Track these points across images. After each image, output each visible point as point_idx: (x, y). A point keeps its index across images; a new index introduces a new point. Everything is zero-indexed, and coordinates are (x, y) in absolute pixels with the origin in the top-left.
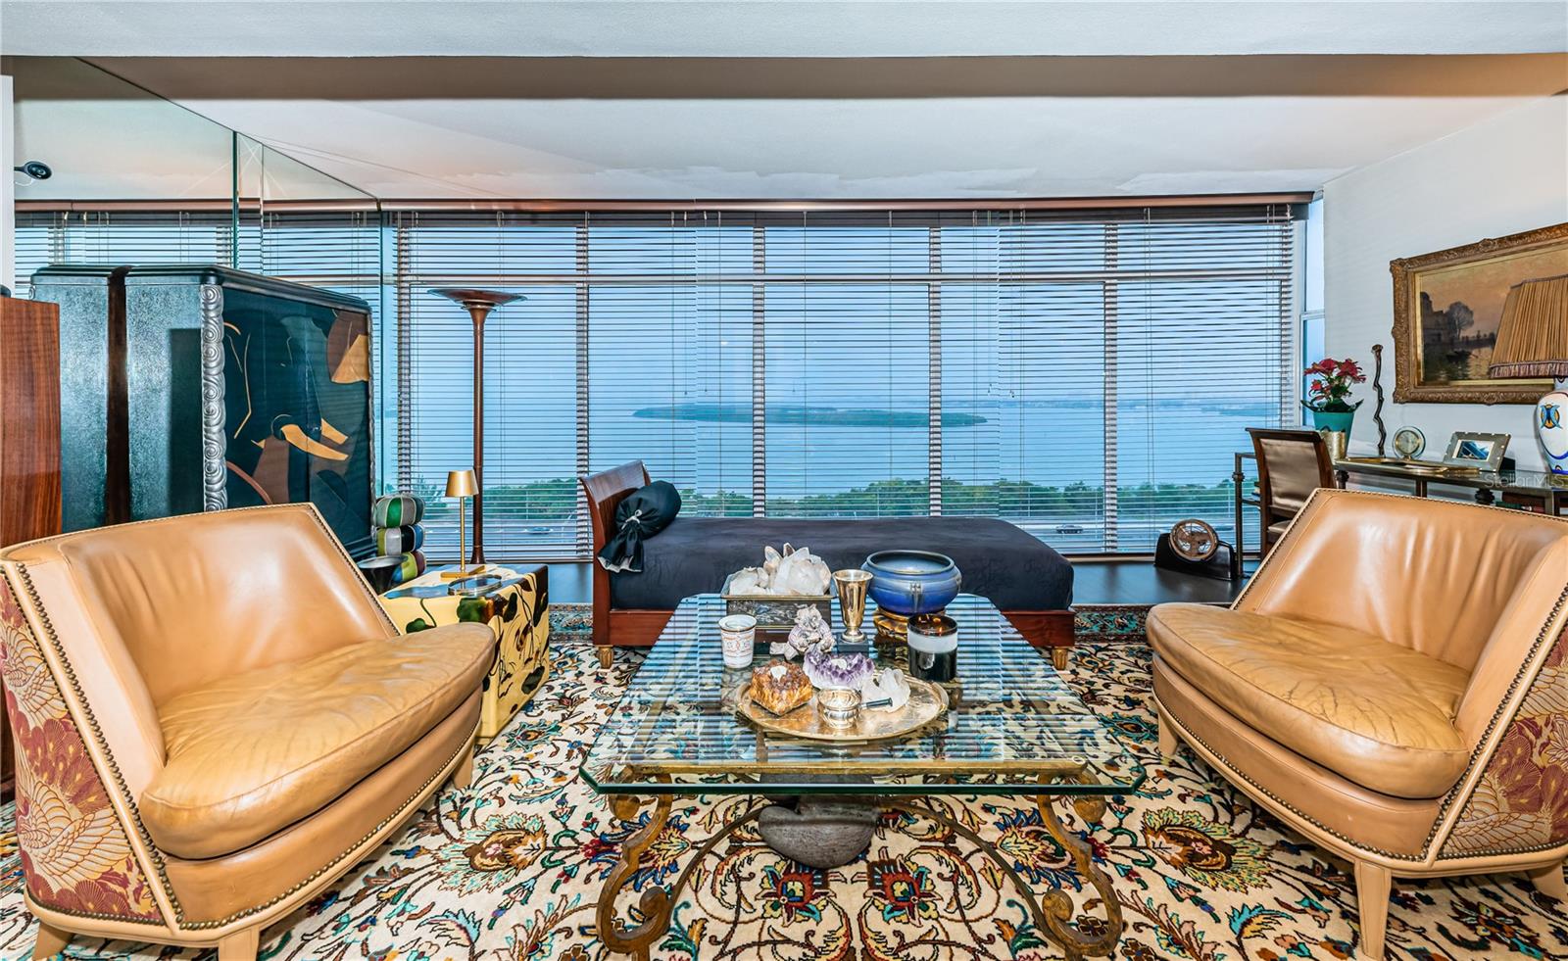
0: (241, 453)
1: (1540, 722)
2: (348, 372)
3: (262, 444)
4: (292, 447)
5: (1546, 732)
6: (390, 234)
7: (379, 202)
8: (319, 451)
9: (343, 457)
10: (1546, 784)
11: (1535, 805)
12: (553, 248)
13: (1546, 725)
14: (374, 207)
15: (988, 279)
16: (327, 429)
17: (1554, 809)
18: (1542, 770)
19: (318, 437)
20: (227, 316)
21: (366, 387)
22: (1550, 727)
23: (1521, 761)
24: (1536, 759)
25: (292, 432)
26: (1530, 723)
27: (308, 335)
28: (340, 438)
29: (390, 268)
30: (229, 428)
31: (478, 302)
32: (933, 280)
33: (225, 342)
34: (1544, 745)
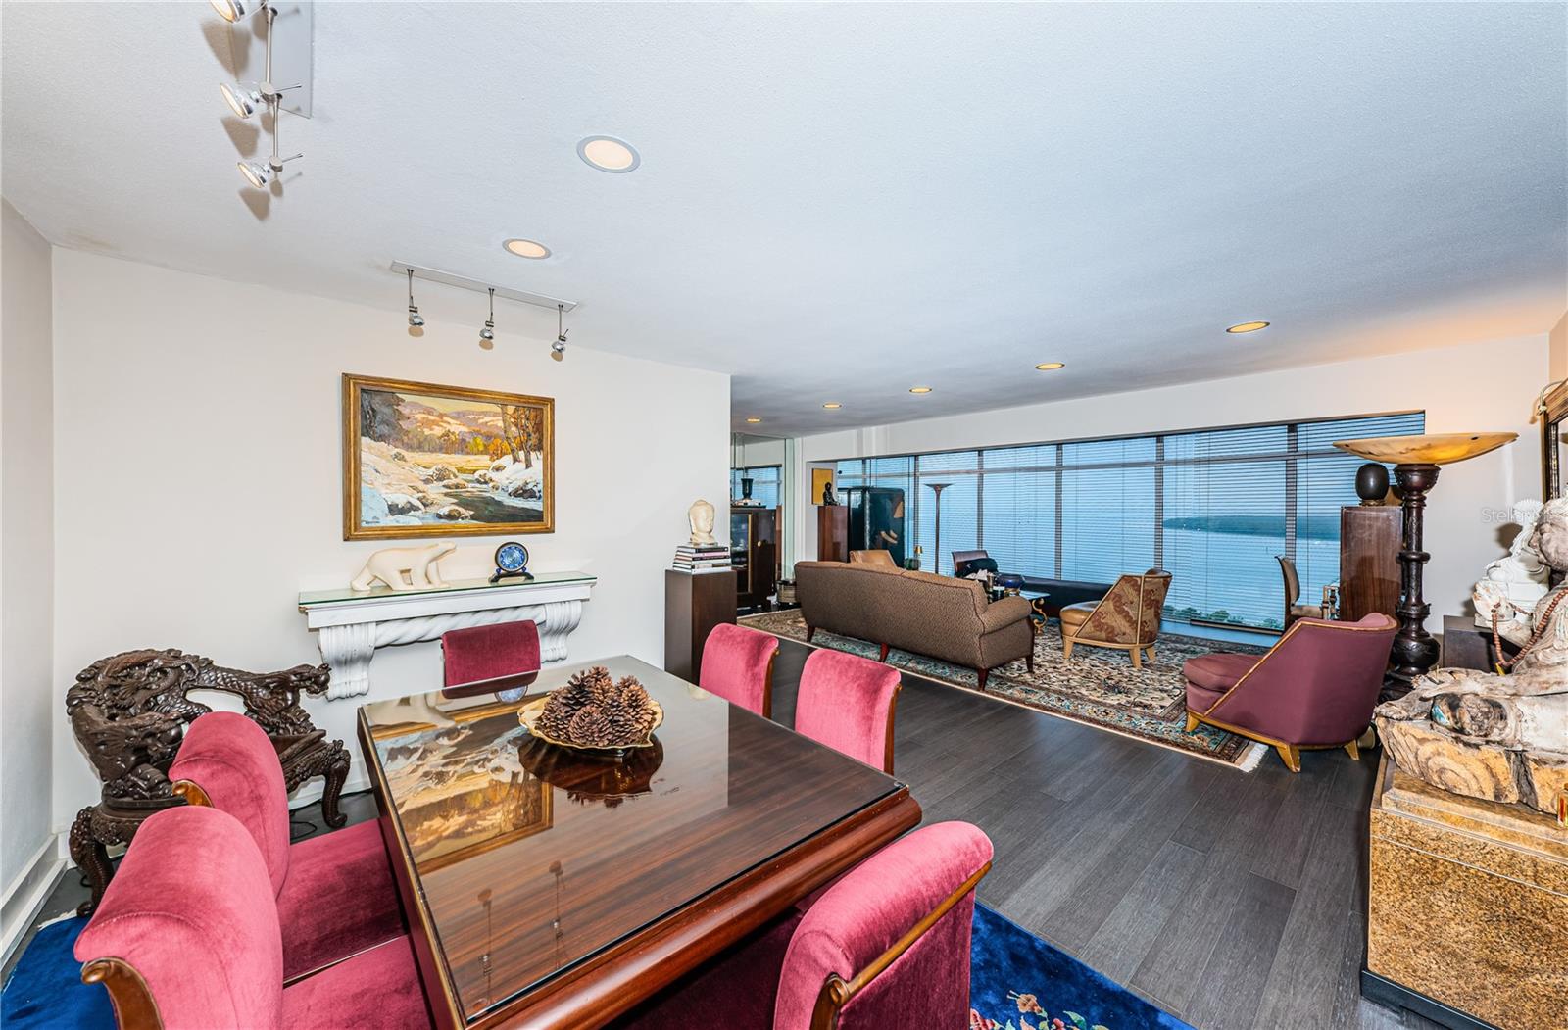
0: (873, 540)
2: (897, 515)
3: (878, 535)
4: (884, 539)
8: (890, 540)
9: (895, 542)
11: (1101, 630)
12: (969, 459)
16: (892, 533)
19: (889, 535)
20: (871, 501)
21: (902, 519)
25: (884, 533)
27: (889, 505)
28: (895, 536)
29: (912, 471)
30: (870, 532)
31: (938, 488)
32: (1160, 464)
33: (870, 508)
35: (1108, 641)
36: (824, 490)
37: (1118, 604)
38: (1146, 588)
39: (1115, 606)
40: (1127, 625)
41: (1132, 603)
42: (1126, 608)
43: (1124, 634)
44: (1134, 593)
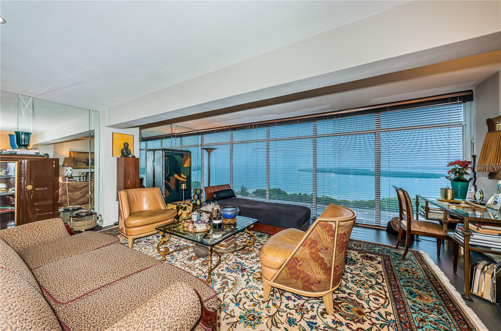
1: (299, 259)
2: (186, 165)
3: (171, 178)
5: (301, 262)
6: (200, 137)
7: (197, 131)
9: (185, 180)
10: (300, 273)
12: (225, 137)
13: (301, 260)
14: (197, 132)
15: (328, 136)
16: (182, 175)
17: (303, 281)
18: (299, 271)
19: (181, 177)
21: (190, 167)
22: (302, 261)
23: (293, 267)
24: (297, 267)
25: (176, 176)
26: (297, 259)
28: (185, 177)
29: (200, 143)
31: (209, 150)
32: (315, 137)
33: (165, 161)
34: (300, 265)
35: (304, 289)
36: (123, 147)
37: (313, 250)
38: (340, 232)
39: (311, 253)
40: (322, 272)
41: (327, 249)
42: (322, 255)
43: (319, 282)
44: (329, 239)
